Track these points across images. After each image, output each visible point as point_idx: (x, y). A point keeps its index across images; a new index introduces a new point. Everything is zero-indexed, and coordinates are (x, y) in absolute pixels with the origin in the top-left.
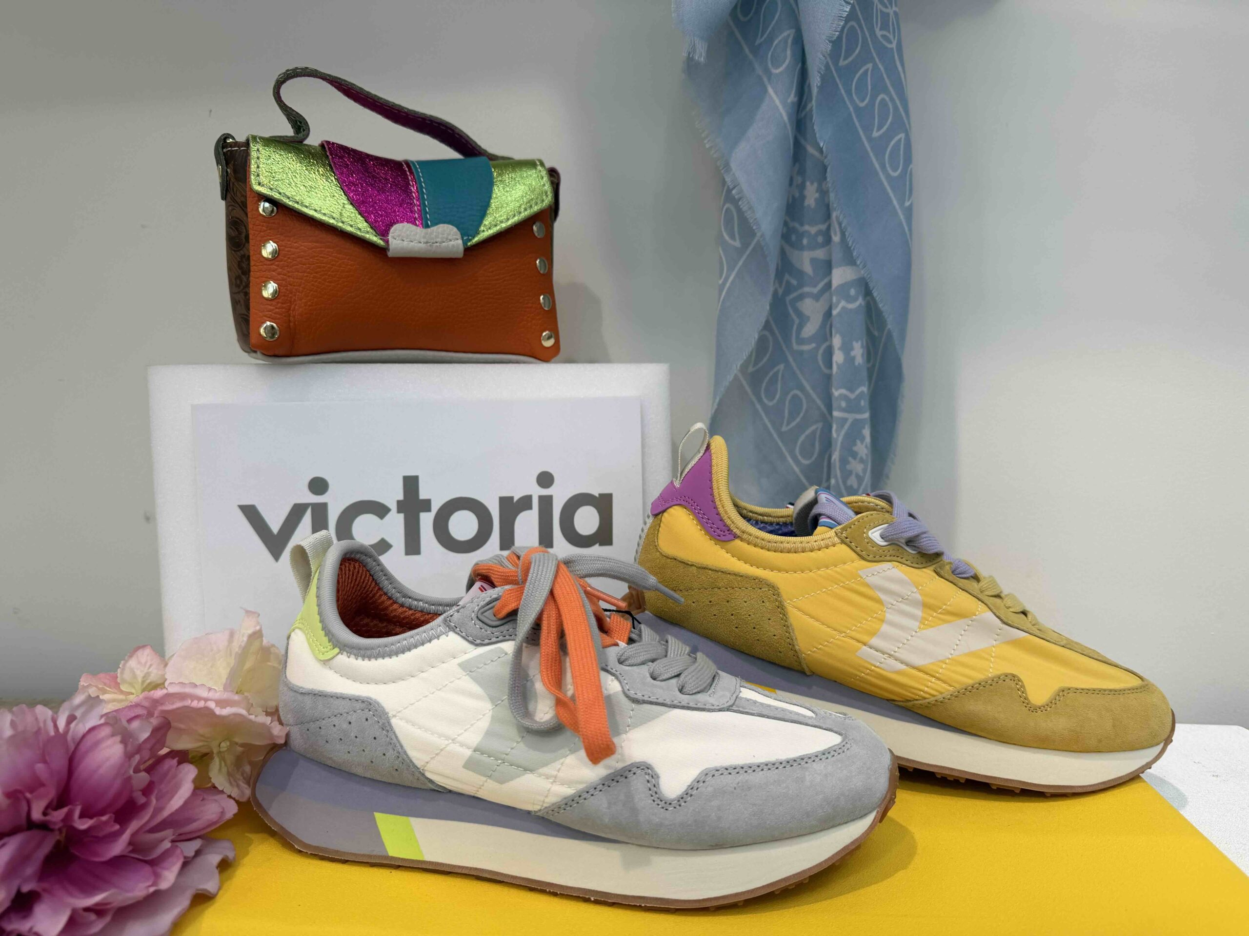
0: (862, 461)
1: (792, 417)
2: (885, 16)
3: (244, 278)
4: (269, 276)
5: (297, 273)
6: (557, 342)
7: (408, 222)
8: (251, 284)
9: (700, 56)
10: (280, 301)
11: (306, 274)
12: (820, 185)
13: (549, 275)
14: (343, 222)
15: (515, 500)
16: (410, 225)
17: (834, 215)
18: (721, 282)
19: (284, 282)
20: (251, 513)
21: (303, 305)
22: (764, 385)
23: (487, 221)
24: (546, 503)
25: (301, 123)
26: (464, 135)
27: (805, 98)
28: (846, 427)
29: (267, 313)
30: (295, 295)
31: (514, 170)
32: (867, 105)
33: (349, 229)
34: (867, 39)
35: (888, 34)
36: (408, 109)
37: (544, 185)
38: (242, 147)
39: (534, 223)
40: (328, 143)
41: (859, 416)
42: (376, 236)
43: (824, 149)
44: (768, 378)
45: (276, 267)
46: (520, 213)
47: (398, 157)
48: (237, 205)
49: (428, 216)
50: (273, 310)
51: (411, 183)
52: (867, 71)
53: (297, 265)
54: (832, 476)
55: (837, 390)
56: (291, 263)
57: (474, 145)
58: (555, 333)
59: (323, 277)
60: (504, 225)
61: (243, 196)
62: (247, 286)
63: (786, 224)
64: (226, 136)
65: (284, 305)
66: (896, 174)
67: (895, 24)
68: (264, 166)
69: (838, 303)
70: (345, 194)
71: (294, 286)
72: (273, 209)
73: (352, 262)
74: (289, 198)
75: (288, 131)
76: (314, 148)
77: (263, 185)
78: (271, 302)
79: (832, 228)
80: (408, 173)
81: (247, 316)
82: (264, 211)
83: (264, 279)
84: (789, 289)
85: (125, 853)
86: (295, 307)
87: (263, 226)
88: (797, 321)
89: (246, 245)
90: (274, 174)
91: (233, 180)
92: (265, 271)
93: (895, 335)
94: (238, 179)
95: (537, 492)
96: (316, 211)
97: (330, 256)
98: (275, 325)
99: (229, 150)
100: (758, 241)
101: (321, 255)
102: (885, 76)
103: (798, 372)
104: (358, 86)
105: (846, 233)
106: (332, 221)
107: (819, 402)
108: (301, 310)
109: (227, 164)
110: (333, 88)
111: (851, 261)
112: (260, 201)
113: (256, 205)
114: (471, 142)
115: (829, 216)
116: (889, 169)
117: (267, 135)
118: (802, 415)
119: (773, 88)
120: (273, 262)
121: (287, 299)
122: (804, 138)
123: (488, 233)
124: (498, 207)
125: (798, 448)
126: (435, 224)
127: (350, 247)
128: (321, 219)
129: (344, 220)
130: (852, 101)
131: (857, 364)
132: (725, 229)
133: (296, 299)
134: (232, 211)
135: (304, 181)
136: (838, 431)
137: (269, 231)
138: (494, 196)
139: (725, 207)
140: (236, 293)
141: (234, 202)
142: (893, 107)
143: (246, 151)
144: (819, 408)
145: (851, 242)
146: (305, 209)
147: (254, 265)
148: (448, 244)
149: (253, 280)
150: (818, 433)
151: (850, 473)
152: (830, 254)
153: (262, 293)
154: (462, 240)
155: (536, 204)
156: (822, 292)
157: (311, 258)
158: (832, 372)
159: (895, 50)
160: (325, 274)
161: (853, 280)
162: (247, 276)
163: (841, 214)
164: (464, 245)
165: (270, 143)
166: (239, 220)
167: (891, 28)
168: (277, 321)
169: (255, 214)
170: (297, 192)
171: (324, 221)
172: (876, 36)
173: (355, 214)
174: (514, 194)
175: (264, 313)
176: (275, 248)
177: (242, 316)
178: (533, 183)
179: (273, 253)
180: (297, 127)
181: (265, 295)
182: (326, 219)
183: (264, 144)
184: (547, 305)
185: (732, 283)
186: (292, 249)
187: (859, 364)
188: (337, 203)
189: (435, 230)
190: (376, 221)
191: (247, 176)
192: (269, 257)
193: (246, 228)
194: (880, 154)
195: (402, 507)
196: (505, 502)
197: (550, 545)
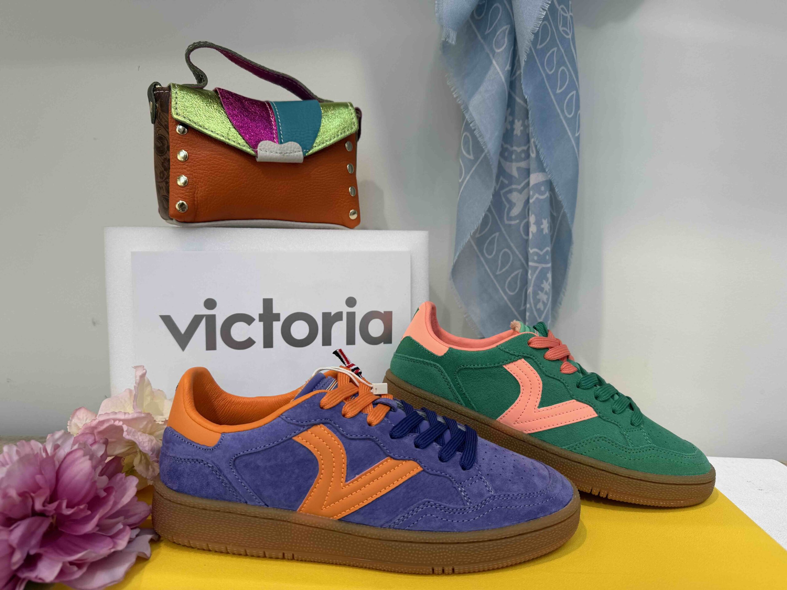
0: (546, 293)
1: (503, 266)
2: (565, 18)
3: (166, 173)
4: (182, 172)
5: (199, 170)
6: (359, 217)
7: (269, 140)
8: (170, 177)
9: (452, 40)
10: (189, 187)
11: (205, 171)
12: (524, 122)
13: (354, 174)
14: (229, 139)
15: (332, 314)
16: (270, 142)
17: (532, 140)
18: (460, 181)
19: (191, 176)
20: (168, 320)
21: (203, 190)
22: (486, 245)
23: (318, 140)
24: (351, 316)
25: (202, 76)
26: (302, 86)
27: (515, 67)
28: (537, 272)
29: (180, 195)
30: (198, 184)
31: (333, 109)
32: (553, 74)
33: (232, 143)
34: (554, 32)
35: (566, 30)
36: (269, 69)
37: (353, 118)
38: (166, 91)
39: (346, 142)
40: (219, 89)
41: (544, 266)
42: (249, 148)
43: (528, 100)
44: (488, 241)
45: (185, 166)
46: (338, 135)
47: (262, 99)
48: (162, 127)
49: (282, 136)
50: (184, 193)
51: (271, 115)
52: (553, 52)
53: (200, 166)
54: (527, 302)
55: (531, 249)
56: (195, 164)
57: (309, 92)
58: (358, 211)
59: (216, 173)
60: (328, 143)
61: (166, 121)
62: (168, 177)
63: (502, 146)
64: (156, 84)
65: (191, 191)
66: (570, 116)
67: (571, 23)
68: (180, 103)
69: (534, 195)
70: (230, 122)
71: (197, 178)
72: (184, 130)
73: (234, 164)
74: (195, 123)
75: (193, 81)
76: (211, 92)
77: (179, 115)
78: (183, 188)
79: (530, 149)
80: (269, 110)
81: (167, 196)
82: (179, 131)
83: (179, 174)
84: (503, 186)
85: (94, 531)
86: (198, 193)
87: (178, 140)
88: (508, 206)
89: (168, 152)
90: (186, 108)
91: (160, 111)
92: (179, 169)
93: (568, 215)
94: (162, 111)
95: (346, 310)
96: (212, 131)
97: (221, 160)
98: (185, 203)
99: (157, 93)
100: (485, 155)
101: (214, 160)
102: (564, 55)
103: (508, 238)
104: (238, 54)
105: (540, 152)
106: (222, 138)
107: (520, 256)
108: (201, 193)
109: (156, 101)
110: (222, 55)
111: (542, 169)
112: (177, 124)
113: (174, 127)
114: (307, 91)
115: (528, 141)
116: (566, 113)
117: (181, 84)
118: (509, 264)
119: (496, 61)
120: (183, 163)
121: (193, 187)
122: (515, 93)
123: (318, 148)
124: (325, 132)
125: (506, 285)
126: (286, 141)
127: (232, 154)
128: (215, 137)
129: (230, 137)
130: (544, 70)
131: (544, 233)
132: (464, 148)
133: (199, 187)
134: (158, 131)
135: (205, 113)
136: (532, 275)
137: (182, 144)
138: (322, 124)
139: (464, 135)
140: (159, 182)
141: (160, 125)
142: (569, 75)
143: (168, 93)
144: (520, 260)
145: (542, 158)
146: (206, 130)
147: (172, 165)
148: (294, 155)
149: (172, 174)
150: (519, 276)
151: (539, 301)
152: (529, 165)
153: (177, 182)
154: (303, 152)
155: (348, 130)
156: (524, 188)
157: (209, 161)
158: (529, 238)
159: (571, 39)
160: (217, 172)
161: (543, 182)
162: (168, 172)
163: (537, 140)
164: (304, 155)
165: (183, 88)
166: (163, 137)
167: (568, 25)
168: (186, 200)
169: (173, 133)
170: (201, 119)
171: (217, 138)
172: (559, 31)
173: (237, 134)
174: (334, 124)
175: (178, 195)
176: (186, 154)
177: (164, 197)
178: (346, 116)
179: (185, 157)
180: (200, 79)
181: (179, 184)
182: (219, 137)
183: (180, 89)
184: (353, 194)
185: (468, 182)
186: (197, 156)
187: (546, 233)
188: (225, 127)
189: (286, 145)
190: (250, 139)
191: (169, 109)
192: (182, 160)
193: (167, 141)
194: (561, 104)
195: (262, 318)
196: (326, 316)
197: (354, 343)
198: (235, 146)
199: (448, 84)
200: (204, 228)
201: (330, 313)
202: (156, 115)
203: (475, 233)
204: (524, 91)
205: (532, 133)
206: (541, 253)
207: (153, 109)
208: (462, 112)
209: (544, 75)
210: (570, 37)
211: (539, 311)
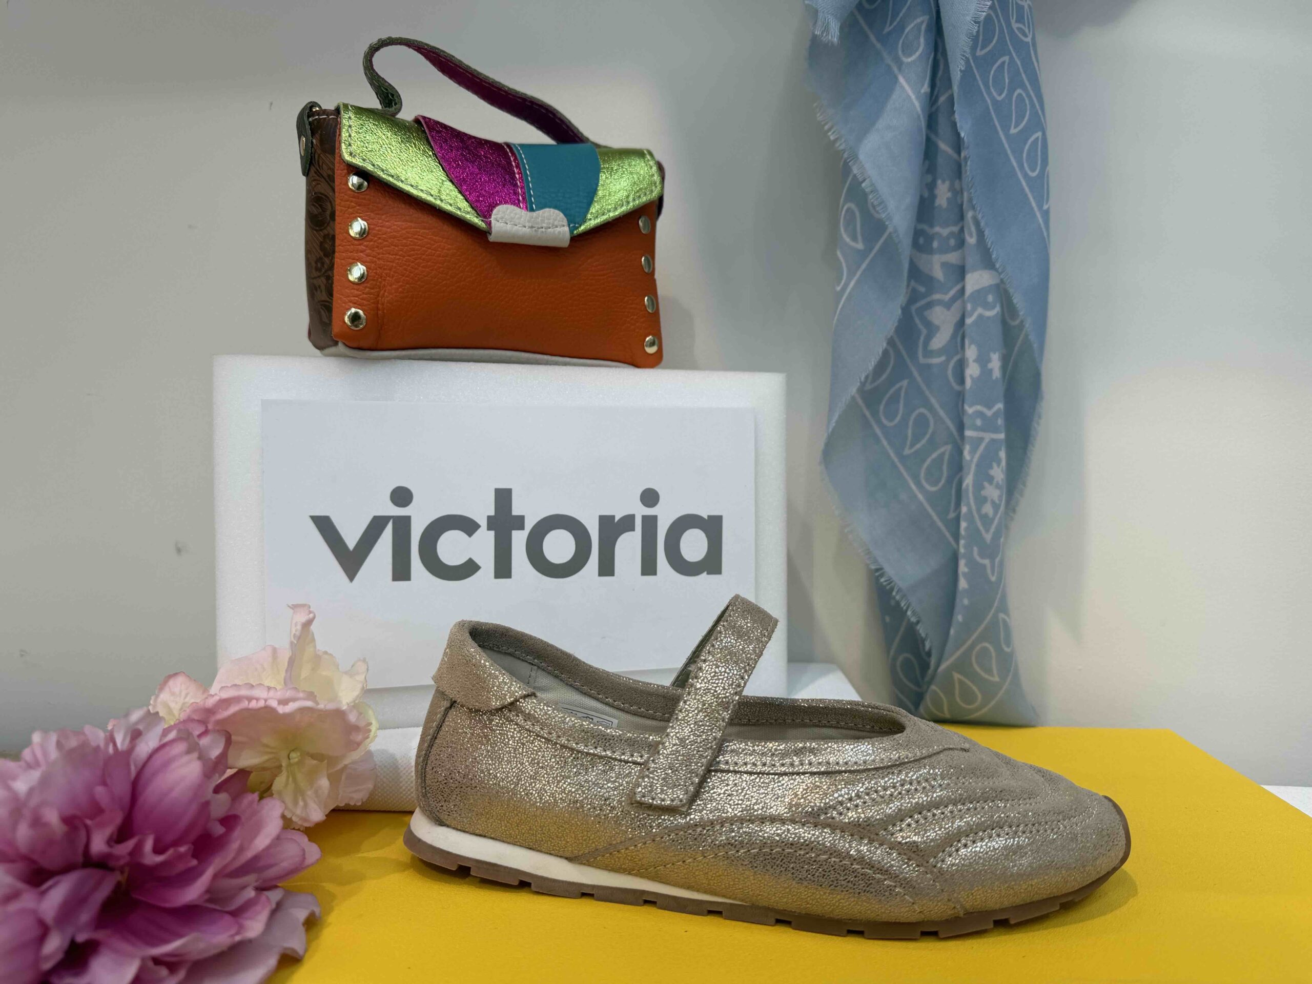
0: (998, 487)
1: (916, 439)
2: (1020, 8)
3: (327, 260)
4: (357, 258)
5: (387, 255)
6: (660, 350)
7: (511, 204)
8: (335, 266)
9: (834, 34)
10: (368, 285)
11: (398, 257)
12: (952, 184)
13: (652, 274)
14: (442, 200)
15: (617, 519)
16: (513, 207)
17: (969, 215)
18: (838, 289)
19: (373, 265)
20: (324, 525)
21: (393, 291)
22: (884, 403)
23: (594, 209)
24: (650, 523)
25: (391, 94)
27: (937, 89)
28: (982, 448)
29: (352, 298)
30: (385, 280)
31: (620, 159)
32: (1004, 99)
33: (448, 208)
34: (1004, 30)
35: (1023, 27)
36: (509, 88)
38: (331, 116)
39: (640, 217)
40: (424, 118)
41: (993, 436)
42: (477, 217)
43: (966, 140)
44: (888, 396)
45: (364, 248)
46: (628, 203)
47: (498, 137)
48: (321, 179)
49: (533, 199)
50: (360, 295)
51: (513, 163)
52: (1004, 63)
53: (389, 246)
54: (962, 505)
55: (970, 406)
56: (381, 243)
57: (575, 131)
58: (658, 340)
60: (612, 214)
61: (330, 168)
62: (331, 267)
63: (916, 226)
64: (312, 105)
65: (372, 291)
66: (1034, 174)
67: (1029, 17)
68: (355, 135)
69: (974, 310)
70: (443, 171)
71: (384, 269)
72: (364, 184)
73: (449, 246)
74: (383, 171)
75: (376, 104)
76: (408, 122)
77: (355, 156)
78: (359, 286)
79: (966, 230)
80: (510, 154)
81: (327, 302)
82: (353, 185)
83: (351, 260)
84: (916, 297)
85: (200, 901)
86: (384, 294)
87: (352, 202)
88: (924, 331)
89: (331, 223)
90: (367, 145)
91: (319, 151)
92: (352, 252)
93: (1035, 346)
94: (324, 151)
95: (640, 511)
96: (412, 186)
97: (426, 238)
98: (361, 312)
99: (316, 119)
101: (416, 237)
102: (1021, 70)
103: (924, 388)
105: (985, 234)
106: (429, 198)
107: (948, 422)
108: (391, 296)
109: (313, 134)
110: (427, 61)
111: (988, 263)
112: (349, 174)
113: (345, 178)
114: (573, 128)
115: (962, 217)
116: (1027, 169)
117: (358, 105)
118: (928, 436)
119: (904, 77)
120: (361, 242)
121: (376, 285)
122: (936, 134)
123: (596, 222)
124: (606, 195)
125: (922, 475)
126: (541, 207)
127: (448, 230)
128: (418, 196)
129: (443, 197)
130: (989, 93)
131: (994, 378)
132: (846, 230)
133: (386, 284)
134: (315, 186)
135: (399, 153)
136: (973, 452)
137: (358, 207)
138: (601, 182)
139: (845, 208)
140: (315, 278)
141: (318, 175)
142: (1030, 104)
143: (335, 120)
144: (948, 428)
145: (989, 244)
146: (401, 183)
147: (340, 245)
148: (554, 231)
149: (337, 261)
150: (946, 457)
151: (985, 500)
152: (964, 258)
153: (348, 277)
154: (569, 225)
156: (954, 300)
157: (404, 239)
158: (964, 388)
159: (1030, 43)
160: (420, 258)
161: (991, 286)
162: (330, 258)
163: (979, 212)
164: (570, 233)
165: (361, 111)
166: (323, 197)
167: (1026, 21)
168: (364, 307)
169: (343, 188)
170: (392, 165)
171: (421, 198)
172: (1012, 29)
173: (455, 192)
174: (622, 182)
175: (349, 298)
176: (365, 226)
177: (322, 303)
178: (642, 172)
179: (363, 231)
180: (387, 102)
181: (351, 278)
182: (424, 196)
183: (355, 114)
184: (651, 307)
185: (853, 289)
186: (384, 229)
187: (997, 378)
188: (435, 179)
189: (541, 214)
190: (478, 201)
191: (337, 146)
192: (358, 236)
193: (331, 205)
194: (1018, 153)
195: (492, 523)
196: (606, 522)
197: (654, 573)
198: (452, 212)
199: (818, 119)
200: (393, 360)
201: (613, 517)
202: (311, 159)
203: (863, 384)
204: (958, 125)
205: (970, 200)
206: (989, 413)
207: (306, 150)
208: (846, 164)
209: (989, 101)
210: (1029, 39)
211: (985, 518)
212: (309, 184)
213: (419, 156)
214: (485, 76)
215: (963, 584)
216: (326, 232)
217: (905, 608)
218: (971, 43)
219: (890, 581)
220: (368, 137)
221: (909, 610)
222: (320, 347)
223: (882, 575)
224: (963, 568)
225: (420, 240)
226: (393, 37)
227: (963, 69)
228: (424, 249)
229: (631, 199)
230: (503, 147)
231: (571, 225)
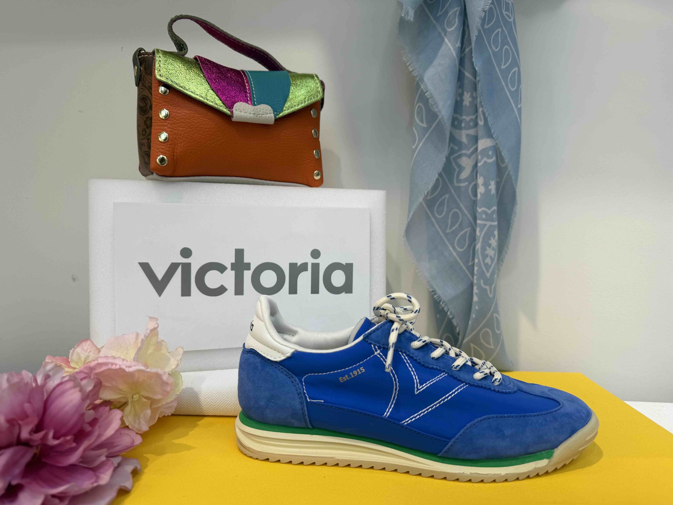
0: (493, 249)
1: (453, 225)
2: (507, 4)
3: (148, 130)
4: (163, 129)
5: (179, 128)
6: (322, 178)
7: (244, 102)
8: (152, 133)
9: (411, 16)
10: (169, 143)
11: (184, 129)
12: (472, 94)
13: (318, 139)
14: (207, 100)
15: (298, 265)
16: (244, 104)
17: (480, 110)
18: (414, 147)
19: (172, 133)
20: (146, 267)
21: (182, 146)
22: (436, 206)
23: (288, 104)
24: (316, 267)
25: (183, 45)
26: (273, 58)
27: (464, 45)
28: (485, 229)
29: (161, 150)
30: (178, 141)
31: (301, 79)
32: (498, 51)
33: (211, 104)
34: (499, 15)
35: (508, 14)
36: (243, 42)
38: (150, 55)
39: (312, 109)
40: (199, 57)
41: (491, 223)
42: (226, 109)
43: (478, 71)
44: (438, 202)
45: (167, 124)
46: (305, 102)
47: (238, 67)
48: (145, 88)
49: (255, 99)
50: (165, 148)
51: (245, 81)
52: (499, 32)
53: (180, 123)
54: (475, 258)
55: (480, 208)
56: (176, 122)
57: (278, 64)
58: (321, 173)
60: (296, 108)
61: (149, 83)
62: (150, 134)
63: (453, 115)
64: (140, 50)
65: (171, 146)
66: (513, 90)
67: (512, 8)
68: (163, 65)
69: (482, 158)
70: (209, 84)
71: (177, 135)
72: (167, 91)
73: (211, 123)
74: (177, 84)
75: (174, 49)
76: (191, 59)
77: (163, 77)
78: (164, 144)
79: (478, 118)
80: (244, 76)
81: (148, 152)
82: (161, 91)
83: (160, 130)
84: (453, 152)
85: (77, 463)
86: (177, 148)
87: (161, 100)
88: (457, 170)
89: (150, 111)
90: (169, 71)
91: (144, 74)
92: (160, 126)
93: (513, 177)
94: (146, 73)
95: (310, 261)
96: (192, 92)
97: (199, 119)
98: (165, 157)
99: (142, 57)
100: (440, 121)
101: (194, 118)
102: (508, 36)
103: (457, 199)
104: (216, 26)
105: (488, 119)
106: (201, 99)
107: (469, 216)
108: (181, 149)
109: (141, 65)
111: (490, 135)
112: (159, 86)
113: (157, 88)
114: (277, 63)
115: (476, 111)
116: (510, 87)
117: (164, 50)
118: (459, 223)
119: (447, 38)
120: (165, 121)
123: (288, 112)
124: (293, 98)
125: (456, 242)
126: (259, 103)
127: (210, 115)
128: (195, 97)
129: (208, 98)
130: (491, 47)
131: (492, 193)
132: (417, 117)
133: (178, 143)
134: (142, 92)
135: (186, 75)
136: (481, 231)
137: (164, 103)
138: (291, 91)
139: (417, 106)
140: (142, 139)
141: (143, 86)
142: (512, 53)
143: (152, 58)
144: (469, 219)
145: (490, 125)
146: (186, 91)
147: (154, 123)
148: (266, 116)
149: (153, 131)
150: (468, 234)
151: (487, 256)
152: (477, 132)
153: (158, 138)
154: (274, 113)
155: (314, 97)
156: (473, 153)
157: (188, 119)
158: (477, 199)
159: (512, 22)
160: (196, 129)
161: (491, 147)
162: (150, 129)
163: (485, 109)
164: (274, 117)
165: (166, 53)
166: (146, 97)
167: (510, 11)
168: (166, 155)
169: (156, 93)
170: (182, 81)
171: (197, 98)
172: (503, 14)
173: (215, 96)
174: (302, 91)
175: (159, 150)
176: (167, 112)
177: (145, 152)
178: (312, 86)
179: (166, 115)
180: (180, 48)
181: (160, 140)
182: (198, 97)
183: (163, 54)
184: (317, 156)
185: (421, 147)
186: (177, 114)
187: (493, 193)
188: (204, 89)
189: (259, 107)
190: (226, 100)
191: (153, 71)
192: (164, 118)
193: (150, 101)
194: (505, 78)
195: (234, 267)
196: (293, 266)
197: (317, 292)
198: (213, 106)
199: (404, 59)
200: (182, 182)
201: (297, 264)
202: (140, 78)
203: (426, 196)
204: (474, 64)
205: (481, 102)
206: (489, 212)
207: (137, 73)
208: (418, 83)
209: (491, 52)
210: (512, 20)
211: (487, 266)
212: (139, 91)
213: (196, 77)
214: (231, 35)
215: (475, 299)
216: (147, 115)
217: (446, 311)
218: (481, 21)
219: (439, 297)
220: (169, 67)
221: (449, 311)
222: (145, 175)
223: (435, 294)
224: (475, 290)
225: (197, 120)
226: (183, 14)
227: (477, 35)
228: (198, 124)
229: (306, 100)
230: (240, 72)
231: (275, 113)
